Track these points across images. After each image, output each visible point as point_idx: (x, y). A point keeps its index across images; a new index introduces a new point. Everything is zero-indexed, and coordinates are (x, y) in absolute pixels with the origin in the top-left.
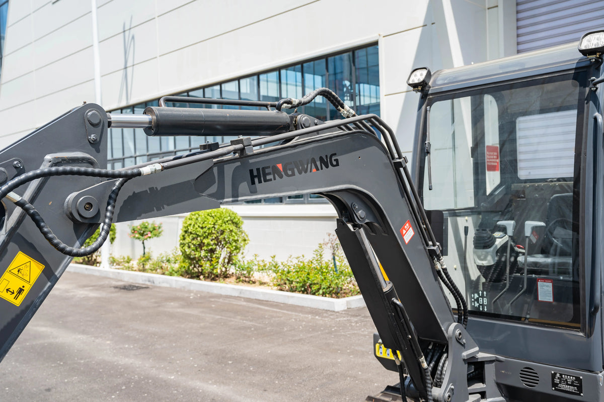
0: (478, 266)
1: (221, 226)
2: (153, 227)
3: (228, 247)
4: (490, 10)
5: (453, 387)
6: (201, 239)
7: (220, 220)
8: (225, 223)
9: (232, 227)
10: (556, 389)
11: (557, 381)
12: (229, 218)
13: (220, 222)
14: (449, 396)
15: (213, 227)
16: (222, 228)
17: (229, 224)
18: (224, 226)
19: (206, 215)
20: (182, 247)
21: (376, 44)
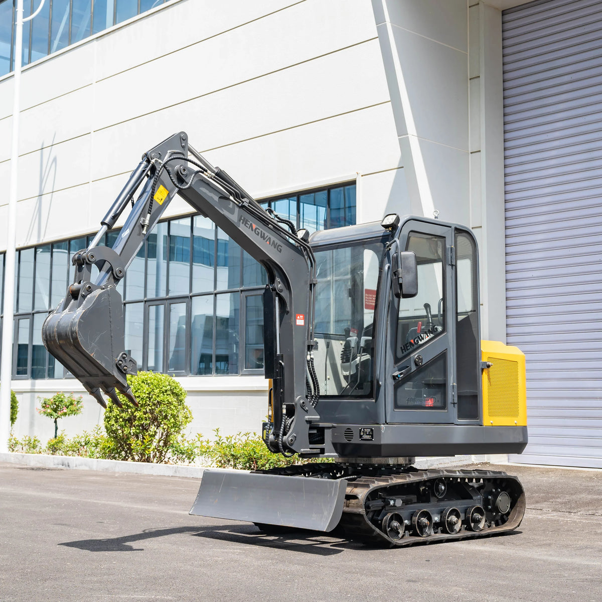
0: (344, 376)
1: (158, 396)
2: (70, 400)
3: (165, 424)
4: (473, 154)
5: (295, 435)
6: (131, 412)
7: (157, 388)
8: (163, 392)
9: (172, 399)
10: (362, 440)
11: (362, 433)
12: (169, 387)
13: (157, 391)
14: (292, 440)
15: (147, 397)
16: (158, 399)
17: (167, 395)
18: (162, 397)
19: (140, 382)
20: (108, 422)
21: (353, 183)
